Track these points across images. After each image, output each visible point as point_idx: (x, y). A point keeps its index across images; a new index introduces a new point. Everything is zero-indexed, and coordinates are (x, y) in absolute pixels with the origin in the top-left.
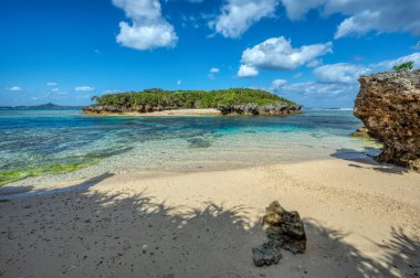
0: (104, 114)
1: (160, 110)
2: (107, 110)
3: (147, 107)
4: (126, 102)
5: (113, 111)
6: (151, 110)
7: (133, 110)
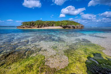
0: (26, 28)
1: (44, 27)
2: (27, 27)
3: (40, 26)
4: (32, 24)
5: (29, 27)
6: (41, 27)
7: (35, 27)
